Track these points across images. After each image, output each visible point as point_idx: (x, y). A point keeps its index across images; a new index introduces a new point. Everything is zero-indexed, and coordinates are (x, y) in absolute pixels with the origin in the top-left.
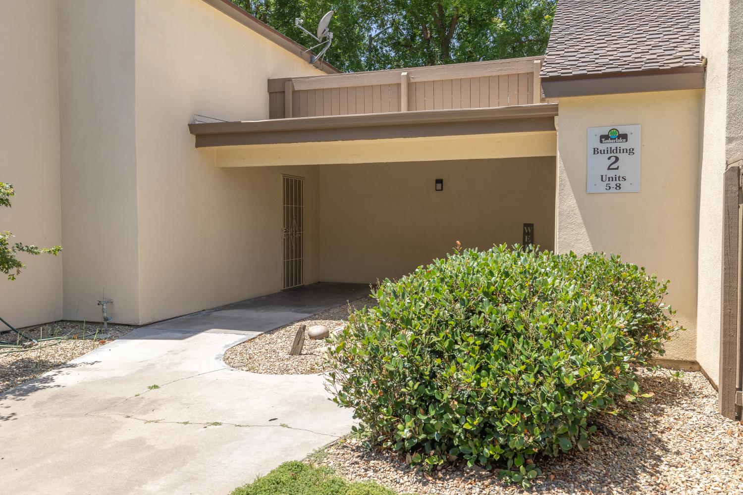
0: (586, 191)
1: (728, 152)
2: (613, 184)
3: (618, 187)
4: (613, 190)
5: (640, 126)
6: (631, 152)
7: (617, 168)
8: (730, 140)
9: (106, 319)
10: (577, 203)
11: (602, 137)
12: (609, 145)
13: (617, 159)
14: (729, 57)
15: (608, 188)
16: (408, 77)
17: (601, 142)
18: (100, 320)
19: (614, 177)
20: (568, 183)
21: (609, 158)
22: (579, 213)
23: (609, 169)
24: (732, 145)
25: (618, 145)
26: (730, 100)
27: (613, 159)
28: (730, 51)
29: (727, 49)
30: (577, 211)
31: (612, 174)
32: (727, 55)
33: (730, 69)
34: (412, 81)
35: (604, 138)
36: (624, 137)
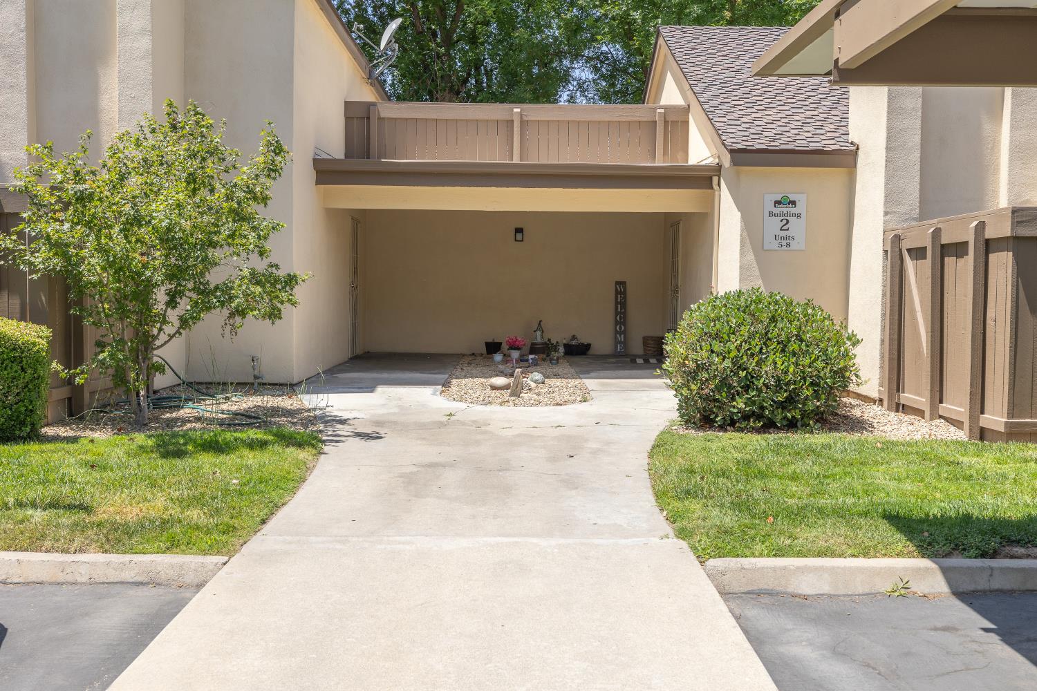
0: (763, 248)
1: (885, 222)
2: (784, 243)
3: (788, 245)
4: (784, 248)
5: (806, 195)
6: (799, 216)
7: (788, 230)
8: (886, 213)
9: (256, 377)
10: (756, 257)
11: (776, 202)
12: (781, 210)
13: (788, 221)
14: (886, 152)
15: (780, 246)
16: (521, 114)
17: (775, 206)
18: (251, 380)
19: (785, 236)
20: (748, 240)
21: (781, 221)
22: (757, 267)
23: (781, 230)
24: (887, 218)
25: (789, 210)
26: (886, 184)
27: (785, 222)
28: (887, 148)
29: (885, 146)
30: (755, 265)
31: (783, 234)
32: (885, 150)
33: (887, 161)
34: (525, 118)
35: (778, 203)
36: (793, 203)
